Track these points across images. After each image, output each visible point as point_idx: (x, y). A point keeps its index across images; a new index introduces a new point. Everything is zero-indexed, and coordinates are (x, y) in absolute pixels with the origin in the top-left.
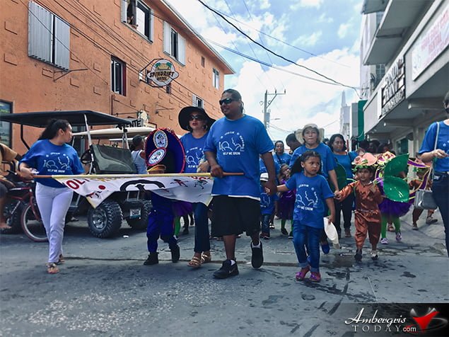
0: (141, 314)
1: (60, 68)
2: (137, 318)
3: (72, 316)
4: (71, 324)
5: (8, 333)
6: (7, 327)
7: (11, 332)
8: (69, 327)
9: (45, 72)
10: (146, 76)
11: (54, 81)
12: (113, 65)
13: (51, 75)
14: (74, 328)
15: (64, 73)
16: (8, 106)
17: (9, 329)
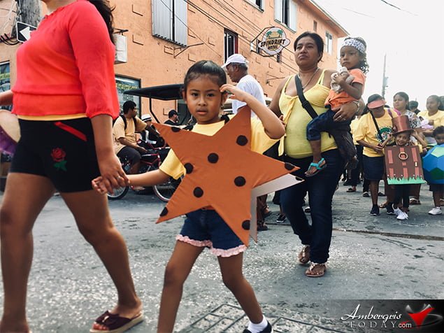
0: (265, 270)
1: (179, 45)
2: (261, 274)
3: (202, 266)
4: (202, 273)
5: (151, 275)
6: (150, 270)
7: (154, 275)
8: (201, 275)
9: (167, 50)
10: (257, 46)
11: (175, 57)
12: (226, 37)
13: (171, 52)
14: (205, 276)
15: (182, 49)
16: (137, 82)
17: (151, 272)
